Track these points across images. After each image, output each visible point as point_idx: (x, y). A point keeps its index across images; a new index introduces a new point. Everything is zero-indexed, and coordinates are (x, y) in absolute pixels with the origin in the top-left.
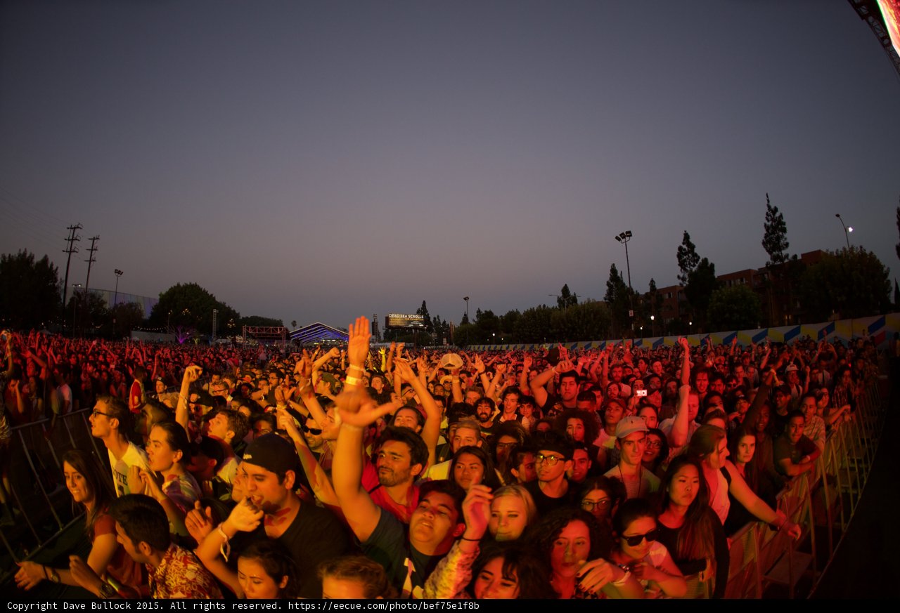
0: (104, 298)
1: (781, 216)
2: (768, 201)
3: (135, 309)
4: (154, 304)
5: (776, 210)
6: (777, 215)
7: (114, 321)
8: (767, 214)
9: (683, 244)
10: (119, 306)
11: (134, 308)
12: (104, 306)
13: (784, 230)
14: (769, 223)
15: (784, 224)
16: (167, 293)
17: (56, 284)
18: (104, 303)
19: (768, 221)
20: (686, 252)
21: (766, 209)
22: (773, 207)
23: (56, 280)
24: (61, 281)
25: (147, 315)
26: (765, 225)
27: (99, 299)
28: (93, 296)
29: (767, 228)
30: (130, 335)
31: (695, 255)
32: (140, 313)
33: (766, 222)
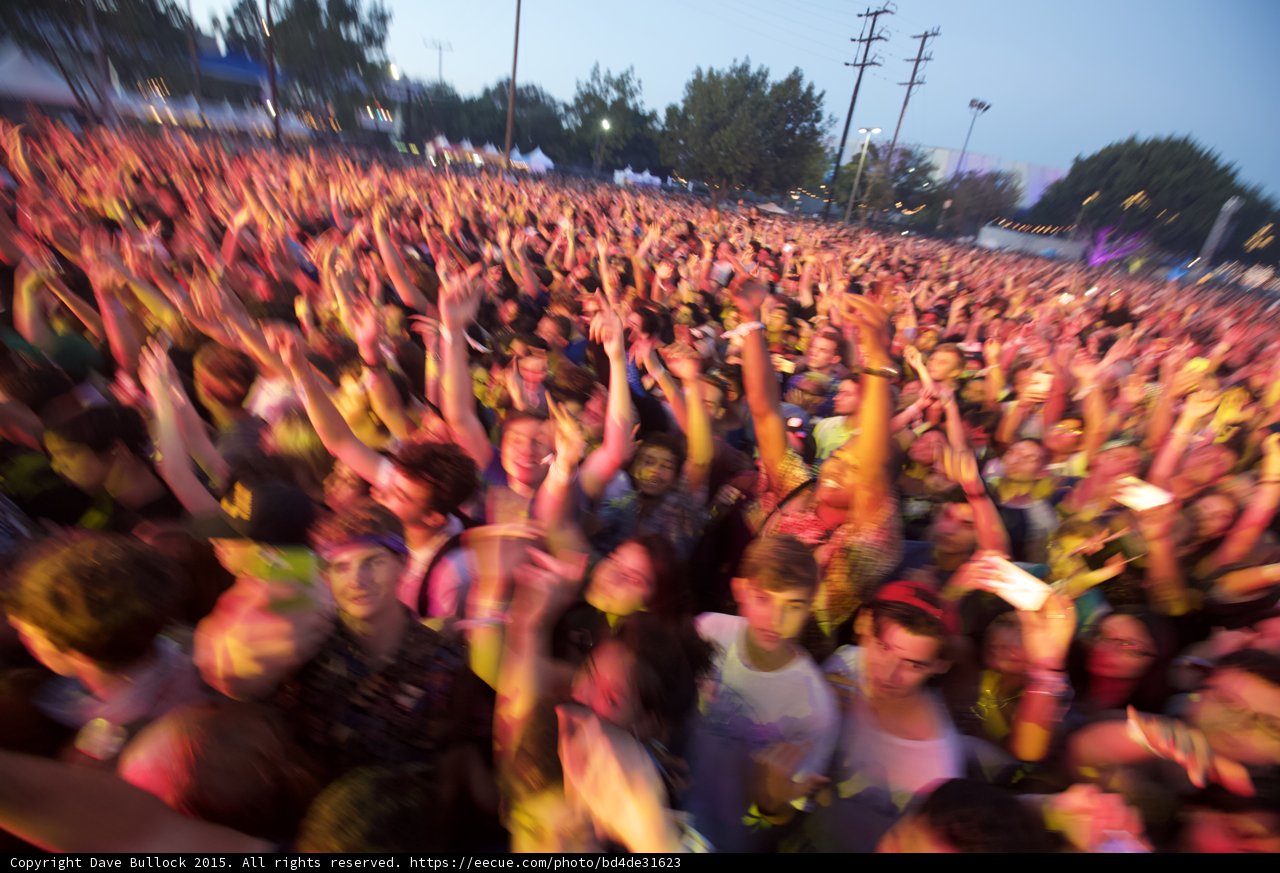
0: (934, 159)
3: (1004, 186)
4: (1051, 179)
7: (947, 204)
10: (965, 177)
11: (1000, 183)
12: (931, 174)
16: (1094, 159)
17: (818, 125)
18: (930, 168)
23: (819, 117)
24: (832, 121)
25: (1029, 197)
27: (920, 160)
28: (907, 154)
30: (976, 233)
32: (1014, 194)
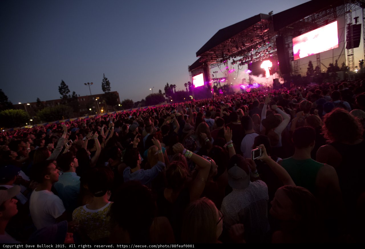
1: (108, 81)
2: (104, 76)
5: (106, 79)
6: (107, 80)
8: (103, 80)
9: (61, 85)
13: (109, 85)
14: (104, 83)
15: (110, 83)
19: (103, 81)
20: (63, 88)
21: (103, 78)
22: (106, 78)
26: (102, 83)
29: (103, 84)
31: (68, 89)
33: (102, 82)
